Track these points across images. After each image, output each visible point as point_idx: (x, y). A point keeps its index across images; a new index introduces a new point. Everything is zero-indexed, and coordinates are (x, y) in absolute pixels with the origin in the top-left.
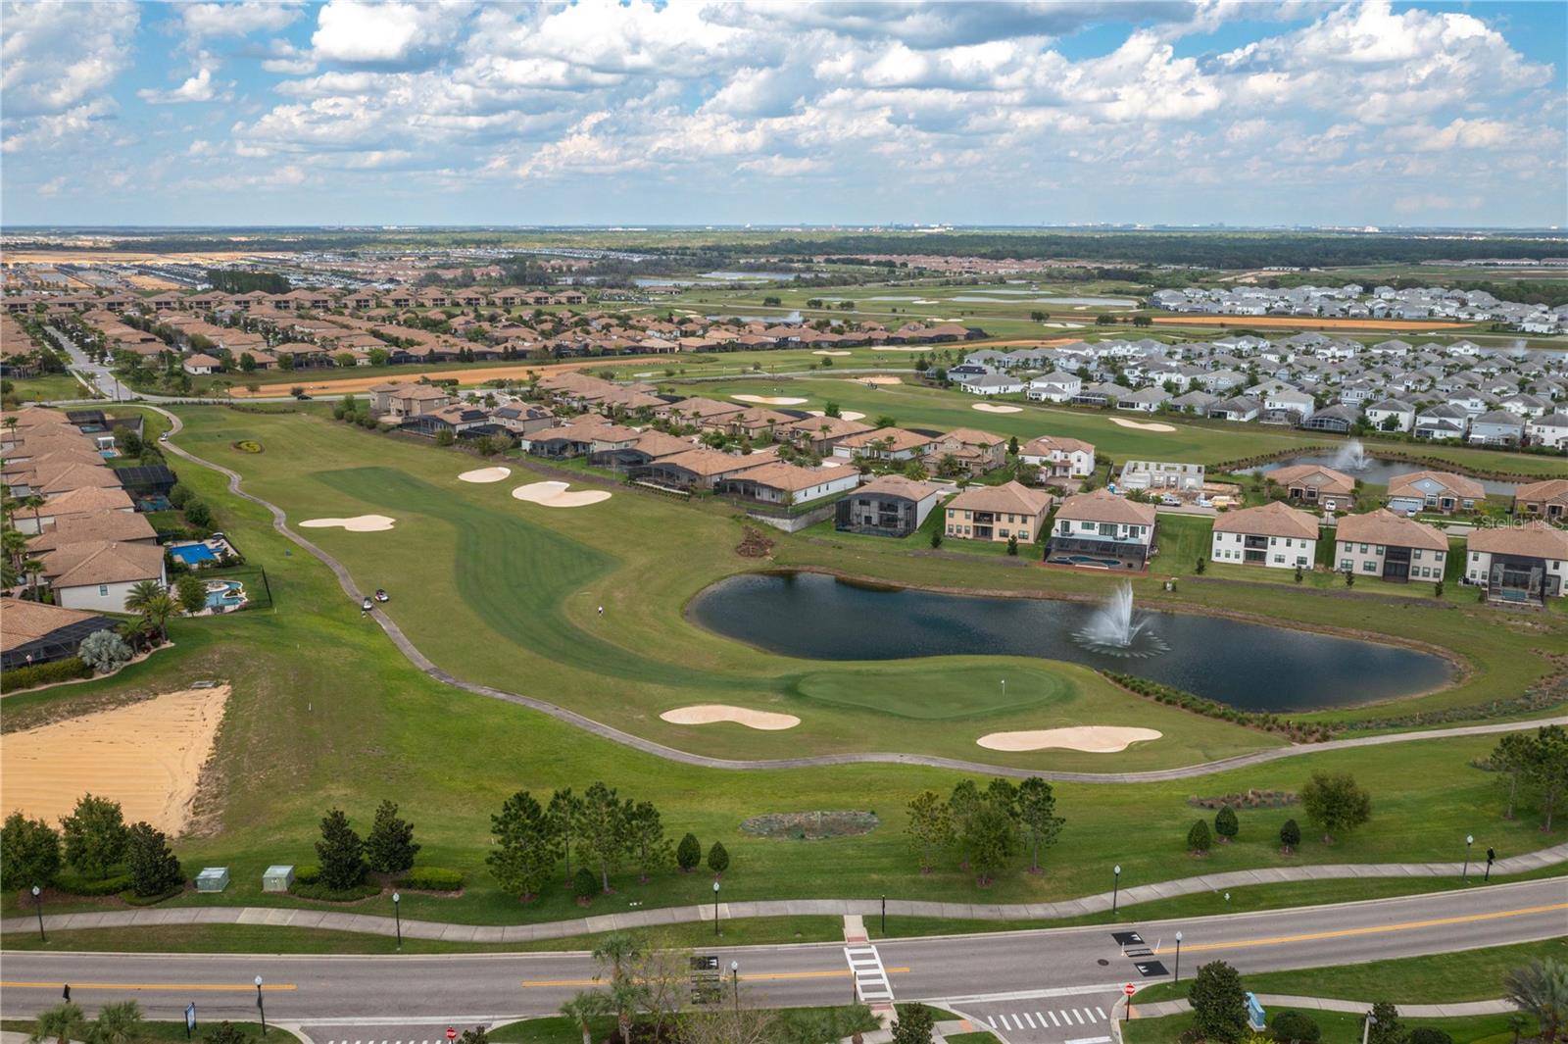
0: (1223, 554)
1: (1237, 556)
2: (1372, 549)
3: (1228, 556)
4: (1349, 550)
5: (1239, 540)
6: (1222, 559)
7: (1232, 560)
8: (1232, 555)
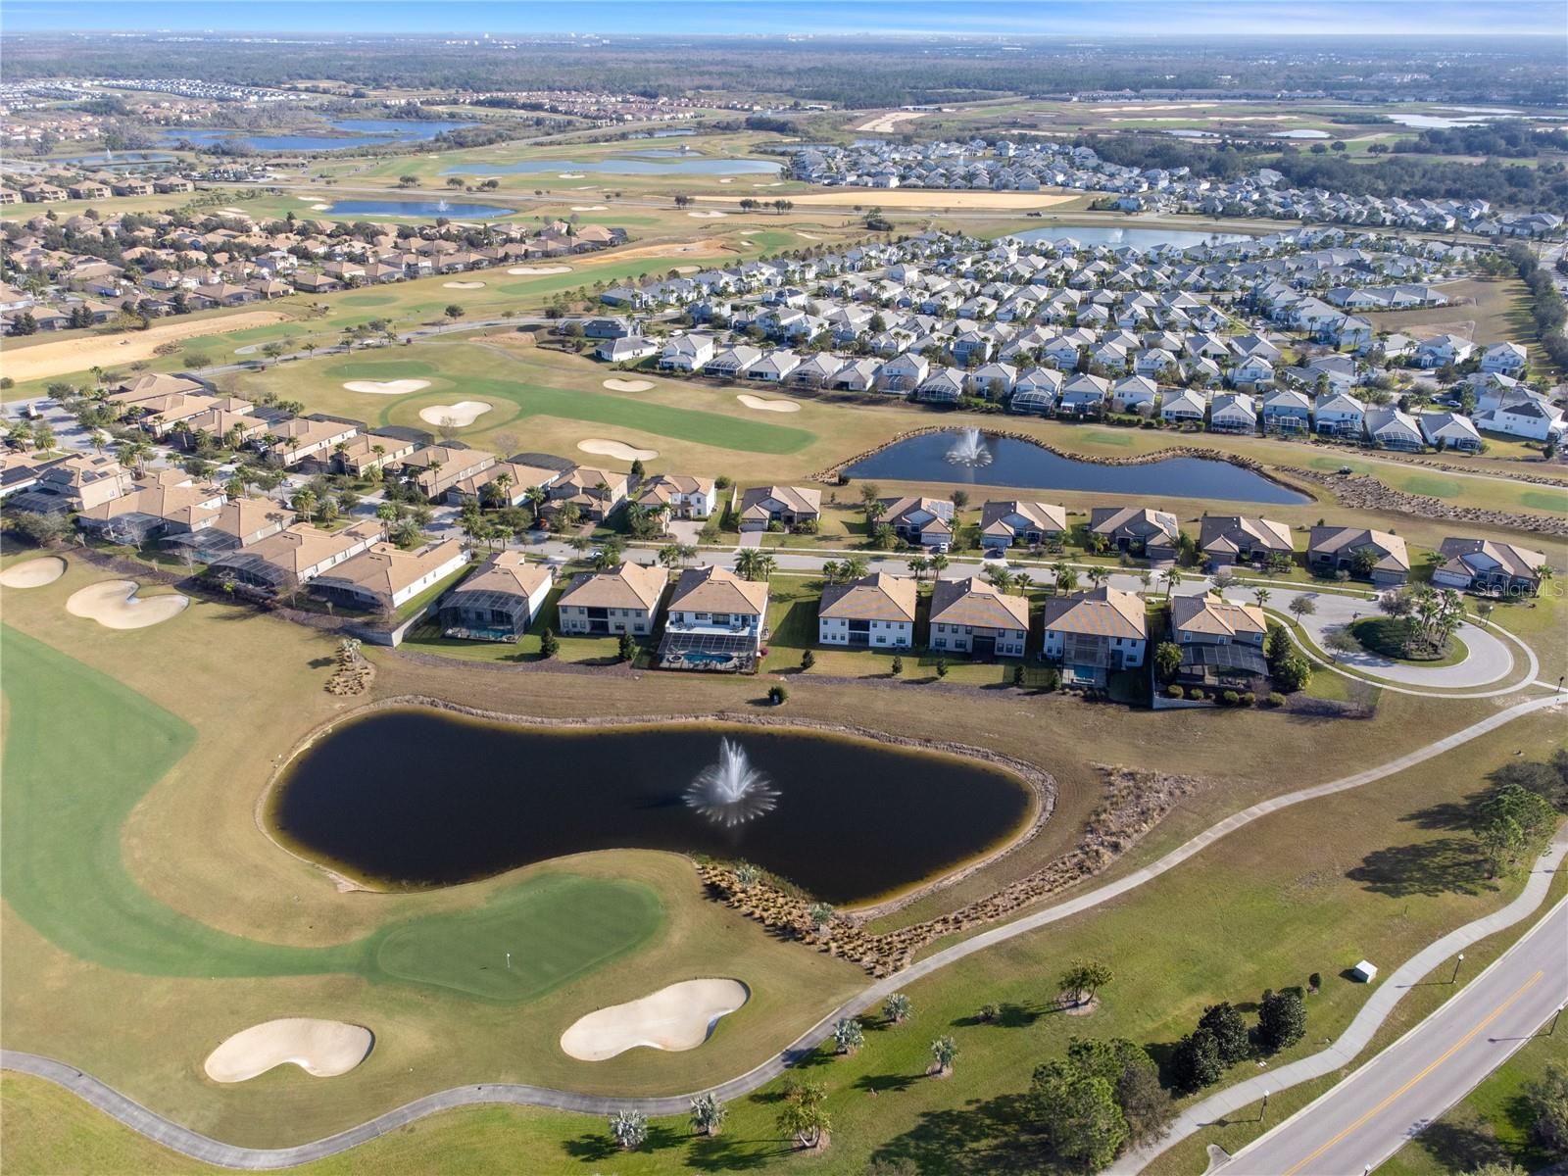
0: (830, 637)
1: (843, 638)
2: (962, 631)
3: (834, 638)
4: (941, 630)
5: (843, 624)
6: (829, 641)
7: (838, 641)
8: (838, 637)
